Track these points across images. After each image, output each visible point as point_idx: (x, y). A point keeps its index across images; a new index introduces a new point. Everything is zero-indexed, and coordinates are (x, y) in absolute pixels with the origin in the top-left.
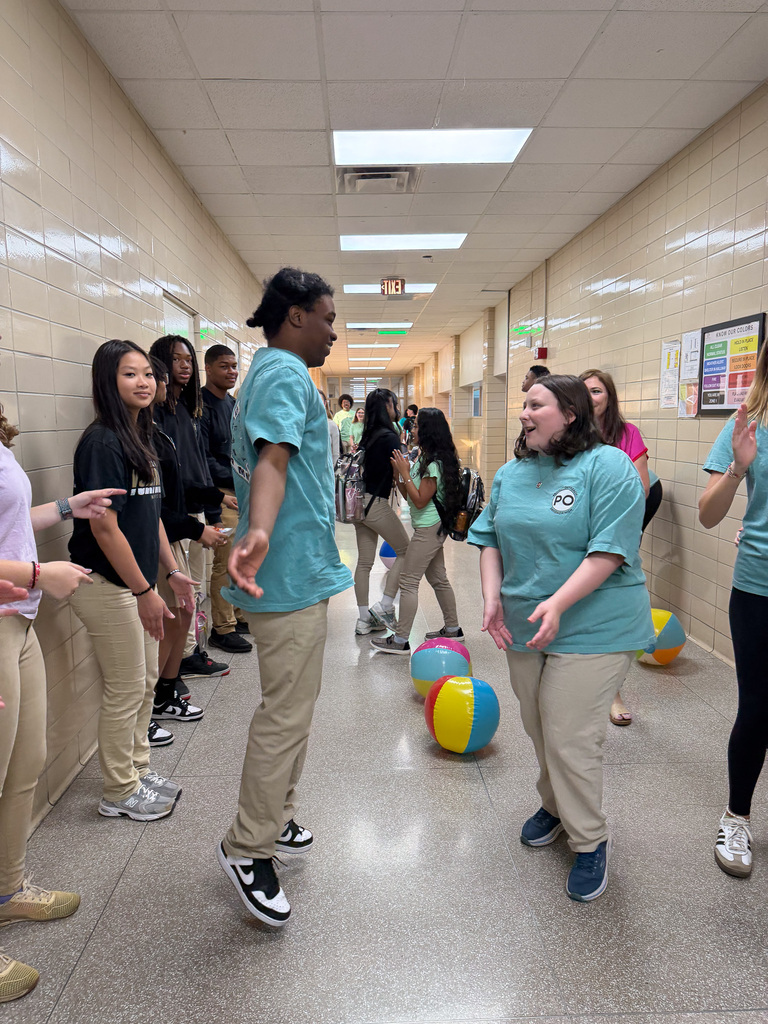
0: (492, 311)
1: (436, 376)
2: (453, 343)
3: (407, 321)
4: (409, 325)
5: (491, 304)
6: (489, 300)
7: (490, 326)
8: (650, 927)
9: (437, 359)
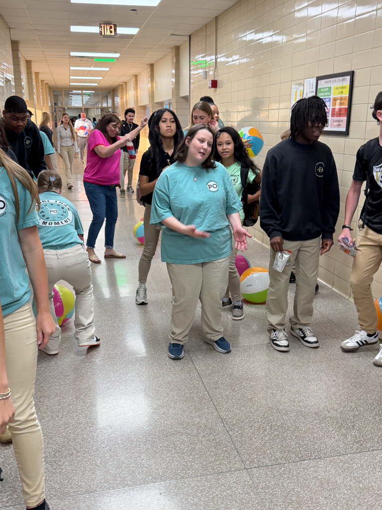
0: (177, 49)
1: (137, 93)
2: (149, 69)
3: (116, 52)
4: (117, 55)
5: (177, 44)
6: (175, 42)
7: (176, 60)
8: (286, 424)
9: (136, 80)
